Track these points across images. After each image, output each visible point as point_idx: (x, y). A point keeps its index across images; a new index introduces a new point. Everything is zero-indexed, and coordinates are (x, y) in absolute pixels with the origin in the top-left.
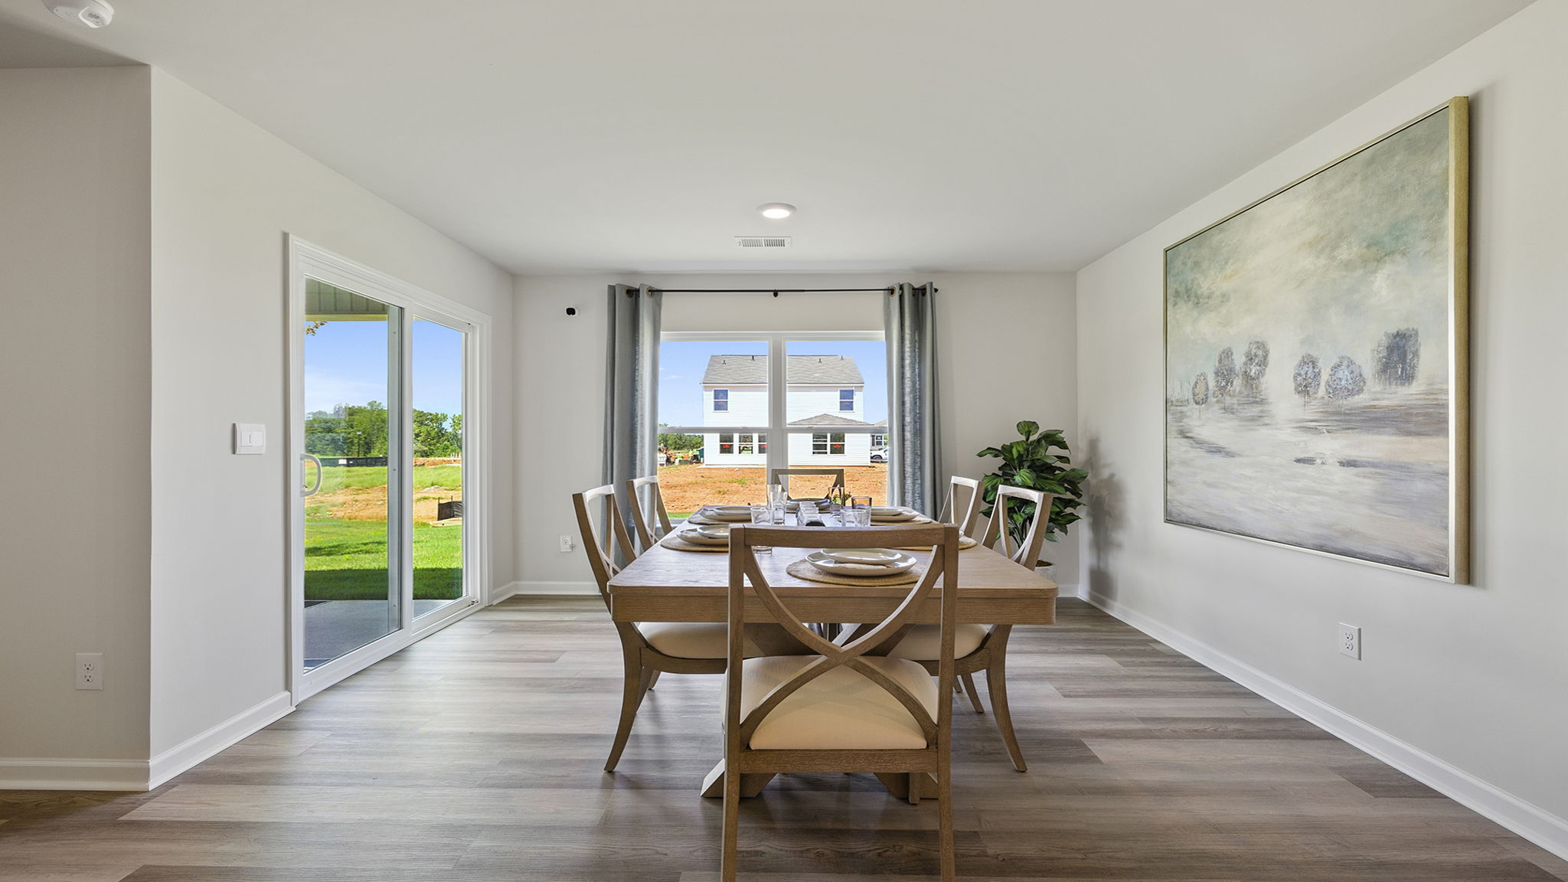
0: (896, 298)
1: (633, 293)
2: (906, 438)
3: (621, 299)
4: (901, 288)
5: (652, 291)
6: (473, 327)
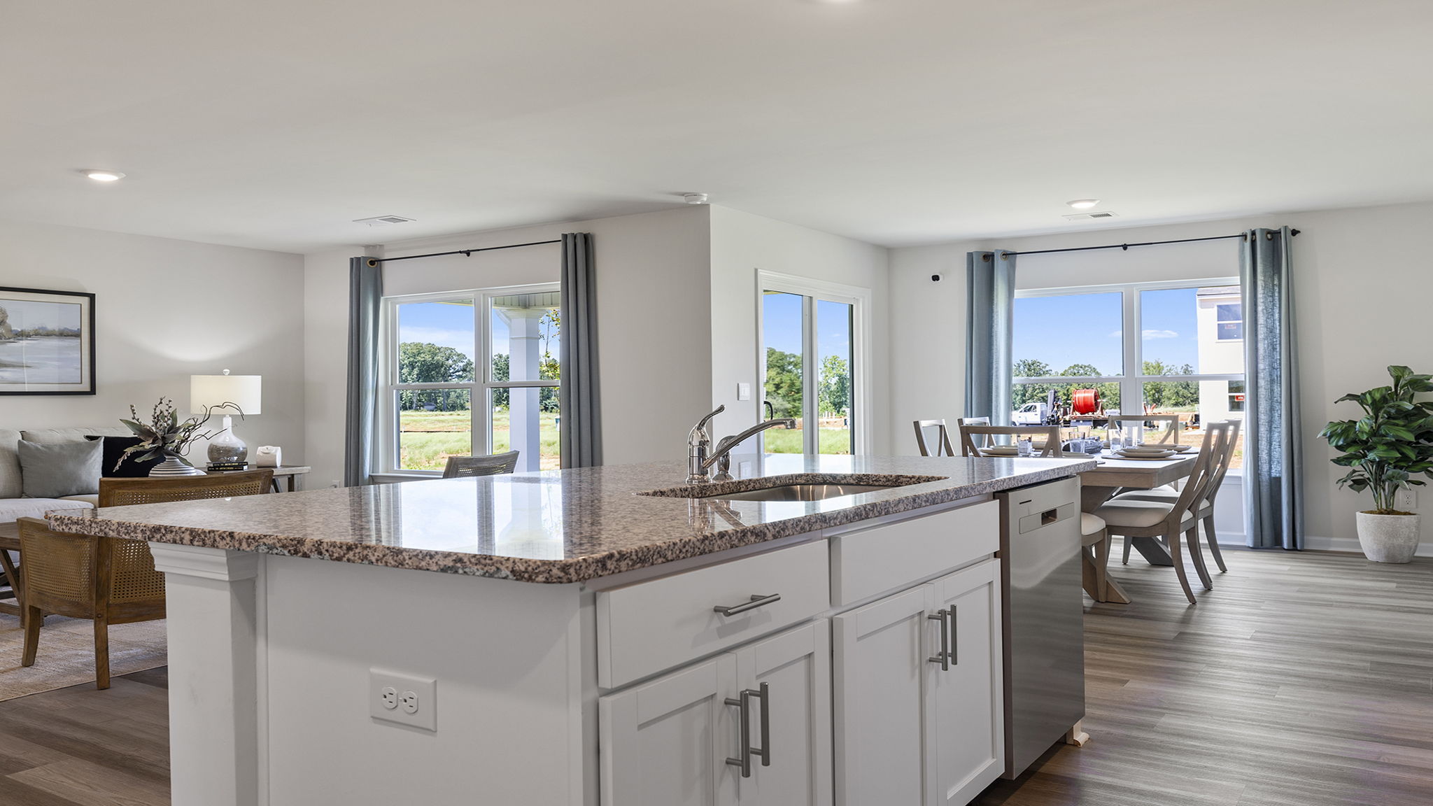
0: (1248, 244)
1: (988, 257)
2: (1259, 385)
3: (979, 264)
4: (1253, 233)
5: (1006, 255)
6: (857, 299)
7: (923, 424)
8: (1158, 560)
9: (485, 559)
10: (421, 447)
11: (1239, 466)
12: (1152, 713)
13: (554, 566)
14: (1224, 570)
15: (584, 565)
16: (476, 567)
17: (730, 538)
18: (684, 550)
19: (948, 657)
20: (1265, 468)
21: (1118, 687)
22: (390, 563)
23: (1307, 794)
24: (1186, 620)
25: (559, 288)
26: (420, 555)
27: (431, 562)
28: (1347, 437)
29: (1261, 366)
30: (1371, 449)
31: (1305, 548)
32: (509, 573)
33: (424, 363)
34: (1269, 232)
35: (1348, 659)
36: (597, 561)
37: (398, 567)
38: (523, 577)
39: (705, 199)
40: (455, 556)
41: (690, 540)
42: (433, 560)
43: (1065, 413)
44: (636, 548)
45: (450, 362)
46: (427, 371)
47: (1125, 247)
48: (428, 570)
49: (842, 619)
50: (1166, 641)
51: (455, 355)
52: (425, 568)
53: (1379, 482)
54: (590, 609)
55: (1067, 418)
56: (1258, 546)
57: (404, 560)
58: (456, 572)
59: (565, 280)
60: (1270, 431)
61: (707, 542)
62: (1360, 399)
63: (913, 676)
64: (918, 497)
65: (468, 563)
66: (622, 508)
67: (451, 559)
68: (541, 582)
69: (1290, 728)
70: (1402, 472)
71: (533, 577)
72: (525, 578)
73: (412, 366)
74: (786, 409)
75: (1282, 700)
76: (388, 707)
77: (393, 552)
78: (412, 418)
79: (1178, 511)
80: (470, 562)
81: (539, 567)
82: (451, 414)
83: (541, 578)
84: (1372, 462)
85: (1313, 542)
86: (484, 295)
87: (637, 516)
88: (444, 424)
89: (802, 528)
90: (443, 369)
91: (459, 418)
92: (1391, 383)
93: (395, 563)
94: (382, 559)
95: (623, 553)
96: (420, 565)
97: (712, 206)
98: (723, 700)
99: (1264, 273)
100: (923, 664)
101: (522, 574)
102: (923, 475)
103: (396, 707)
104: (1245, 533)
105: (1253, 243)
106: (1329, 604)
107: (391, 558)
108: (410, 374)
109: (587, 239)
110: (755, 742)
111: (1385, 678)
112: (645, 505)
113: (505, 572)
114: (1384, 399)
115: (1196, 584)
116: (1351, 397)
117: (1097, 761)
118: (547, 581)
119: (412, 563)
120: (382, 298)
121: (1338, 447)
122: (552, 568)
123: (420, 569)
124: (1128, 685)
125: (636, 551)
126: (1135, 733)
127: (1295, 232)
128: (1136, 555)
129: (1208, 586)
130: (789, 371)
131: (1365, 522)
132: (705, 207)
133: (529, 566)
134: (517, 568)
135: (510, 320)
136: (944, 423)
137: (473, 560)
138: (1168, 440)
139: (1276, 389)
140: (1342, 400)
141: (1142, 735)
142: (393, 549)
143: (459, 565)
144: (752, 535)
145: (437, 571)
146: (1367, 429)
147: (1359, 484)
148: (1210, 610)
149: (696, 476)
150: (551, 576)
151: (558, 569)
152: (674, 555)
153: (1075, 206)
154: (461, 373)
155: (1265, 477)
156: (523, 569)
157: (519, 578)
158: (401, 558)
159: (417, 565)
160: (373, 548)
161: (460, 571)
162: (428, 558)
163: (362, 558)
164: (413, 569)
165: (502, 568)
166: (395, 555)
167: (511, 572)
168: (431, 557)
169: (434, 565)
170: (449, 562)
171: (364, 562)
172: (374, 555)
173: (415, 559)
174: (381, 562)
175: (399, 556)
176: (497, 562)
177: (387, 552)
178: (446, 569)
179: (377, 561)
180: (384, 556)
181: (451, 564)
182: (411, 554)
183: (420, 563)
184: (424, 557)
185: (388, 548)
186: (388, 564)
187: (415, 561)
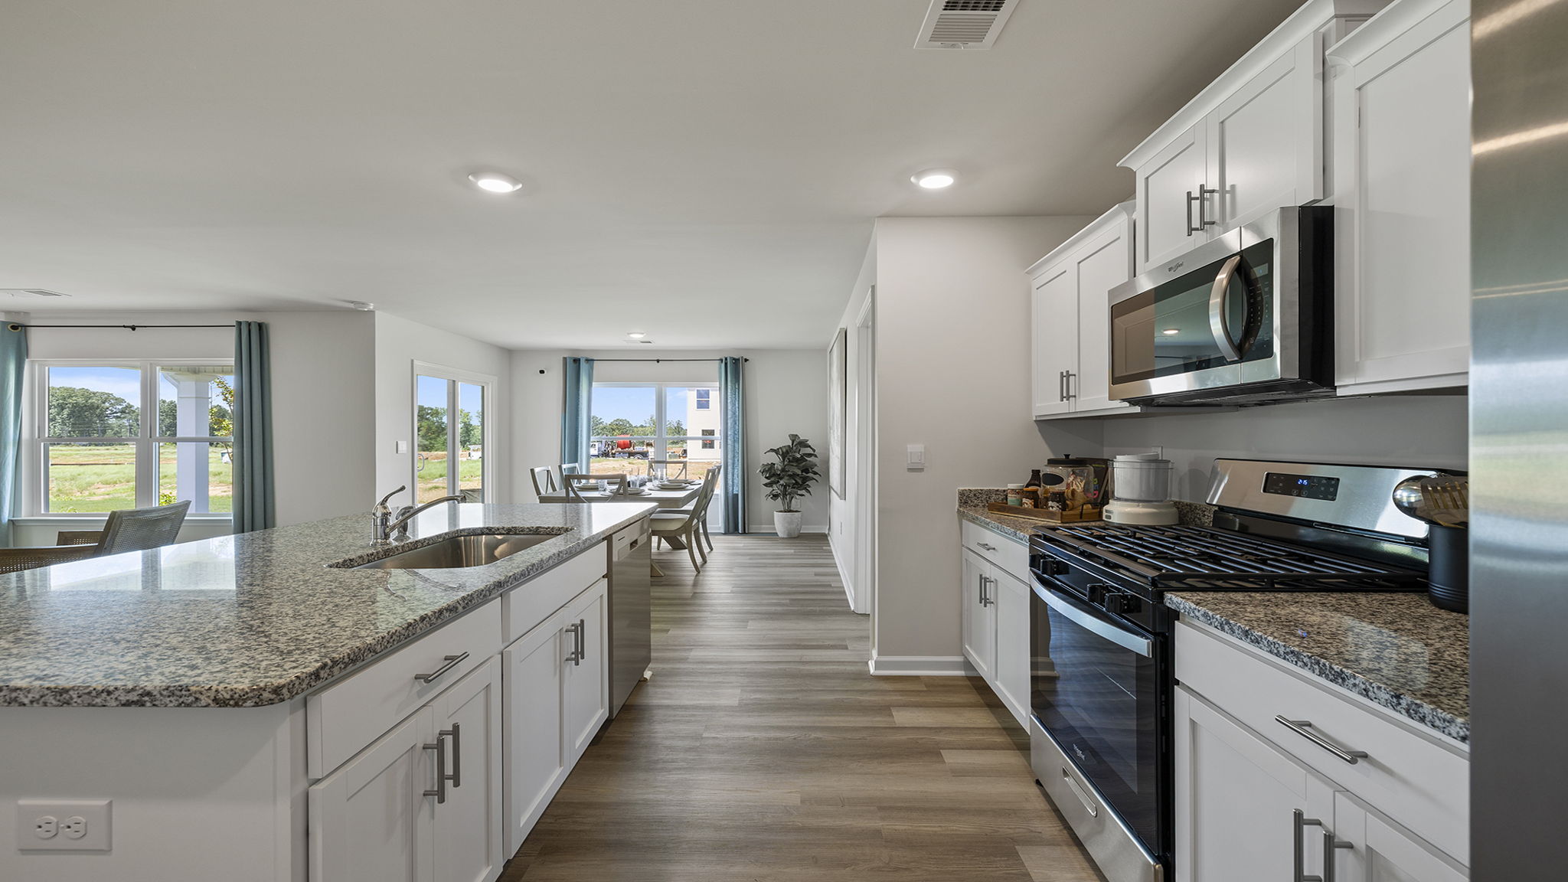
7: (537, 470)
8: (677, 546)
9: (181, 690)
10: (72, 479)
11: (719, 490)
12: (685, 650)
13: (264, 690)
14: (712, 549)
15: (297, 683)
16: (169, 699)
17: (430, 619)
18: (391, 640)
19: (579, 654)
20: (730, 489)
21: (664, 635)
22: (51, 703)
23: (771, 689)
24: (695, 584)
25: (233, 363)
26: (94, 692)
27: (108, 698)
28: (770, 471)
29: (729, 433)
30: (781, 479)
31: (750, 531)
32: (210, 702)
33: (75, 405)
34: (734, 359)
35: (778, 599)
36: (311, 674)
37: (61, 706)
38: (228, 704)
39: (371, 307)
40: (142, 690)
41: (396, 631)
42: (112, 696)
43: (613, 449)
44: (348, 651)
45: (107, 404)
46: (79, 412)
47: (658, 361)
48: (104, 706)
49: (510, 652)
50: (686, 599)
51: (112, 399)
52: (100, 704)
53: (785, 495)
54: (300, 713)
55: (614, 452)
56: (727, 533)
57: (71, 698)
58: (143, 705)
59: (239, 357)
60: (733, 469)
61: (411, 628)
62: (776, 451)
63: (555, 674)
64: (561, 552)
65: (158, 696)
66: (319, 588)
67: (135, 693)
68: (249, 707)
69: (759, 647)
70: (795, 490)
71: (240, 703)
72: (230, 705)
73: (62, 407)
74: (425, 445)
75: (754, 630)
76: (46, 837)
77: (56, 692)
78: (60, 452)
79: (691, 520)
80: (161, 695)
81: (247, 693)
82: (108, 449)
83: (249, 703)
84: (782, 485)
85: (753, 528)
86: (151, 364)
87: (337, 600)
88: (99, 458)
89: (485, 596)
90: (98, 410)
91: (116, 452)
92: (790, 443)
93: (58, 703)
94: (38, 700)
95: (335, 660)
96: (94, 702)
97: (377, 313)
98: (422, 746)
99: (731, 381)
100: (562, 663)
101: (227, 702)
102: (556, 526)
103: (56, 835)
104: (720, 525)
105: (726, 364)
106: (765, 566)
107: (51, 698)
108: (58, 415)
109: (261, 326)
110: (449, 770)
111: (796, 608)
112: (340, 583)
113: (204, 700)
114: (787, 452)
115: (699, 559)
116: (772, 450)
117: (658, 690)
118: (257, 705)
119: (83, 701)
120: (27, 360)
121: (766, 478)
122: (263, 692)
123: (94, 706)
124: (670, 632)
125: (349, 654)
126: (678, 666)
127: (746, 360)
128: (665, 544)
129: (705, 561)
130: (427, 419)
131: (778, 517)
132: (372, 313)
133: (235, 693)
134: (221, 696)
135: (179, 382)
136: (550, 469)
137: (165, 693)
138: (681, 476)
139: (737, 445)
140: (768, 451)
141: (682, 666)
142: (55, 688)
143: (146, 698)
144: (447, 612)
145: (117, 706)
146: (780, 468)
147: (775, 497)
148: (708, 576)
149: (379, 541)
150: (261, 700)
151: (269, 692)
152: (383, 647)
153: (631, 335)
154: (119, 414)
155: (730, 495)
156: (228, 697)
157: (222, 705)
158: (67, 698)
159: (89, 702)
160: (25, 689)
161: (148, 704)
162: (104, 695)
163: (8, 700)
164: (83, 706)
165: (202, 697)
166: (58, 695)
167: (213, 700)
168: (109, 693)
169: (113, 700)
170: (133, 697)
171: (12, 704)
172: (27, 697)
173: (87, 696)
174: (38, 703)
175: (65, 695)
176: (195, 692)
177: (46, 692)
178: (128, 704)
179: (32, 702)
180: (42, 697)
181: (135, 699)
182: (81, 692)
183: (93, 700)
184: (99, 693)
185: (48, 688)
186: (48, 704)
187: (87, 699)
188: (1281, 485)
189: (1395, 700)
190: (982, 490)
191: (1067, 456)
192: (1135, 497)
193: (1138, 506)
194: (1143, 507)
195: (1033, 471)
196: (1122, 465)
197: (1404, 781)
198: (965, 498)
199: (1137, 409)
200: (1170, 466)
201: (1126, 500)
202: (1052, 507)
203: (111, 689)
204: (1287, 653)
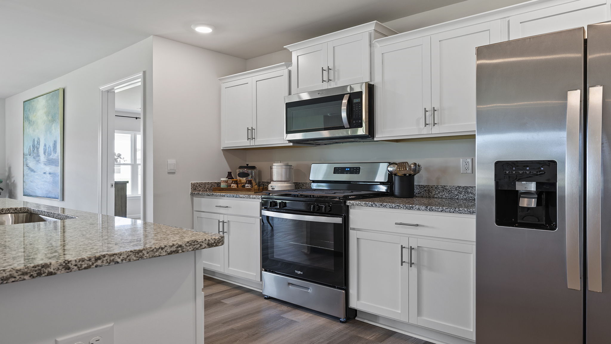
9: (194, 242)
16: (189, 247)
22: (133, 259)
26: (155, 250)
27: (162, 251)
32: (206, 245)
37: (138, 260)
38: (213, 245)
40: (177, 245)
42: (164, 250)
52: (158, 255)
57: (144, 254)
58: (178, 252)
65: (185, 246)
67: (175, 247)
72: (214, 246)
77: (135, 253)
80: (186, 246)
81: (220, 239)
93: (137, 258)
94: (126, 258)
96: (155, 255)
107: (133, 256)
113: (204, 245)
119: (149, 255)
123: (155, 257)
134: (210, 242)
137: (188, 244)
143: (180, 249)
145: (166, 255)
156: (213, 242)
157: (211, 246)
158: (141, 255)
159: (152, 255)
160: (119, 254)
161: (180, 251)
162: (160, 250)
163: (109, 262)
164: (150, 258)
165: (203, 244)
166: (137, 254)
167: (207, 245)
168: (162, 249)
169: (164, 252)
170: (174, 249)
171: (111, 264)
172: (119, 258)
173: (152, 252)
174: (126, 260)
175: (140, 254)
176: (200, 242)
177: (130, 253)
178: (171, 253)
179: (122, 260)
180: (128, 256)
181: (174, 250)
182: (148, 251)
183: (154, 254)
184: (158, 250)
185: (131, 251)
186: (131, 260)
187: (151, 254)
188: (340, 171)
189: (426, 208)
190: (202, 183)
191: (247, 165)
192: (283, 180)
193: (285, 183)
194: (287, 183)
195: (228, 172)
196: (277, 167)
197: (427, 227)
198: (195, 187)
199: (291, 144)
200: (292, 168)
201: (278, 181)
202: (248, 187)
203: (163, 246)
204: (396, 206)
